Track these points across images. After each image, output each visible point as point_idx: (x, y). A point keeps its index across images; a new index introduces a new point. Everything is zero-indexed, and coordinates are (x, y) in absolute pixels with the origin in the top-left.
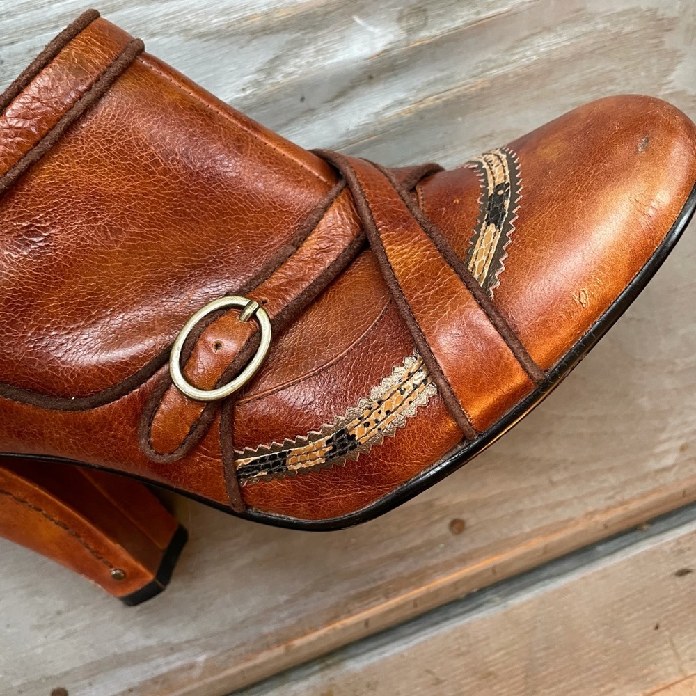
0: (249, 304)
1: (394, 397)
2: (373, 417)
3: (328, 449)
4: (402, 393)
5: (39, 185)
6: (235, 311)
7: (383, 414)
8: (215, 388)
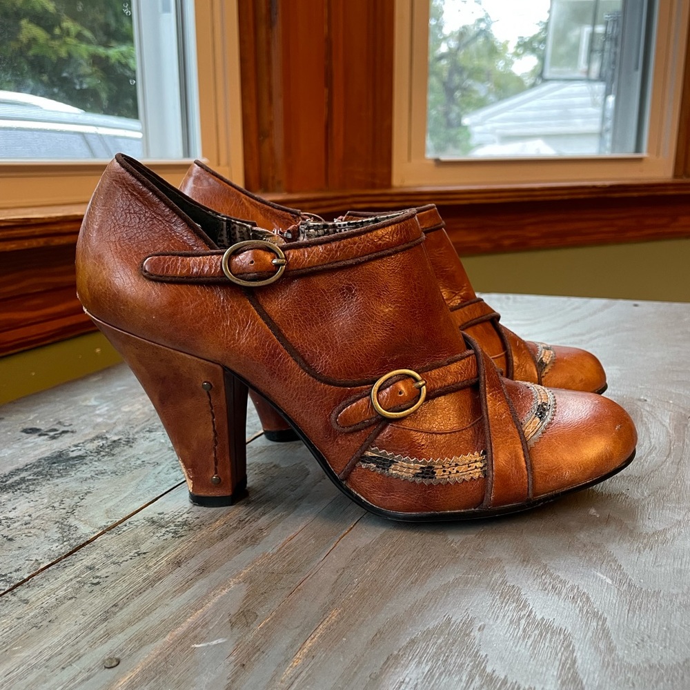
0: (421, 380)
1: (464, 466)
2: (449, 469)
3: (419, 471)
4: (469, 467)
5: (366, 269)
6: (413, 380)
7: (455, 471)
8: (387, 411)
